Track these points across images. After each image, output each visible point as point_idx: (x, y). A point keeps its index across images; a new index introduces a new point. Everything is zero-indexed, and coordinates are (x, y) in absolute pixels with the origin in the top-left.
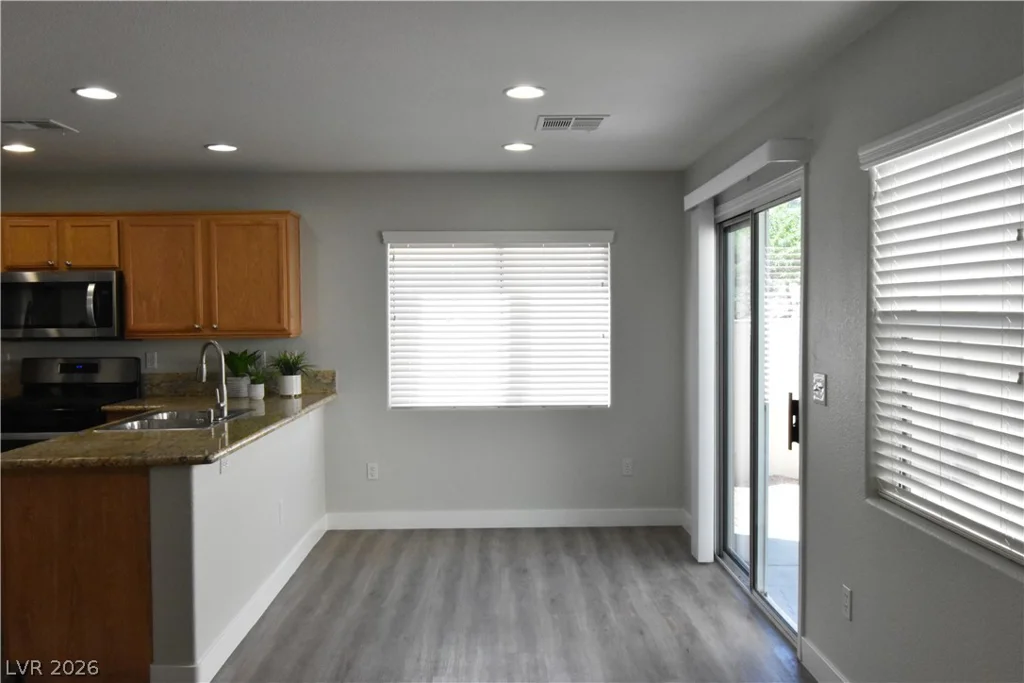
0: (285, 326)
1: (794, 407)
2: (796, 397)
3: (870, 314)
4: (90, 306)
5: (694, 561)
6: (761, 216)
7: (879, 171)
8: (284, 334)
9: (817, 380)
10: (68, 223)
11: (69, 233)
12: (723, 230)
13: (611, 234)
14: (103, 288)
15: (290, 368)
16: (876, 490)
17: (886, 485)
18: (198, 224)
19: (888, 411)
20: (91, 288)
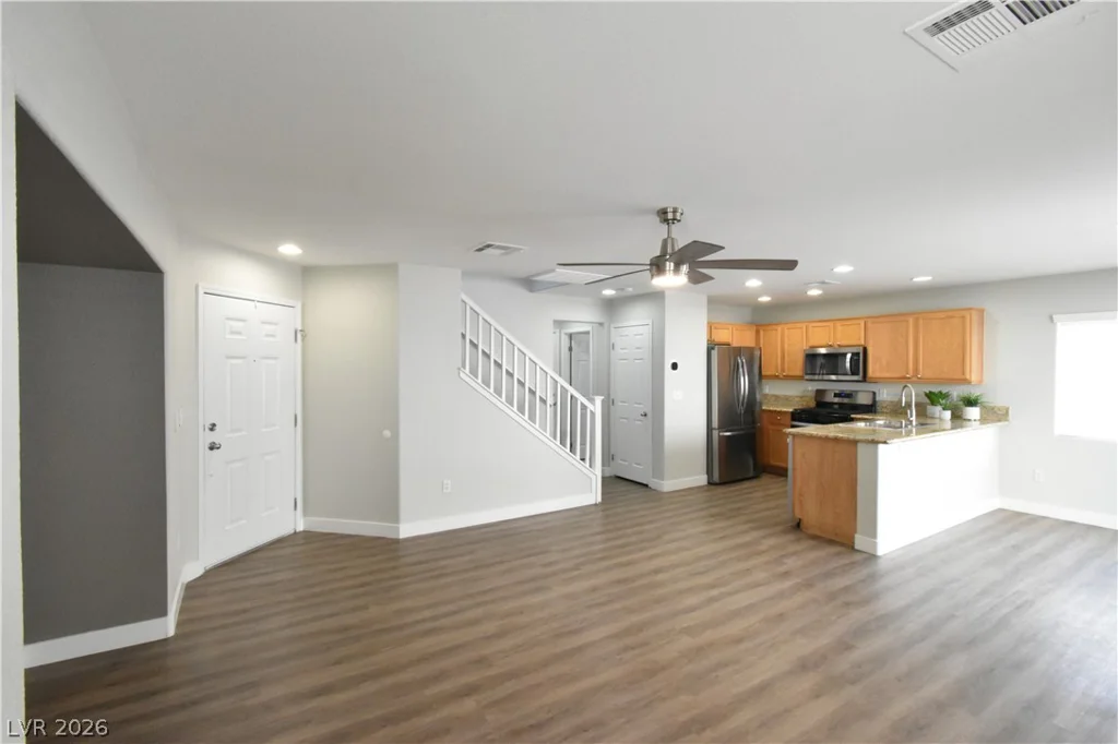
0: (968, 377)
4: (848, 365)
8: (966, 382)
10: (838, 324)
11: (839, 329)
14: (855, 355)
15: (971, 403)
18: (911, 320)
20: (849, 356)
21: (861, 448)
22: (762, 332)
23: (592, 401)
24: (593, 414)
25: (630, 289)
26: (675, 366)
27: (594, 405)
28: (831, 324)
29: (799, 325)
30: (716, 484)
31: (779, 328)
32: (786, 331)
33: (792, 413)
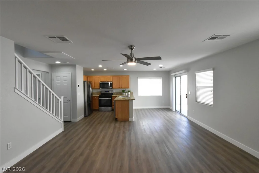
1: (187, 95)
2: (187, 94)
3: (196, 86)
4: (110, 85)
5: (173, 111)
6: (181, 76)
7: (196, 74)
8: (129, 88)
9: (190, 92)
11: (107, 78)
12: (175, 77)
13: (162, 77)
14: (111, 83)
15: (129, 92)
16: (197, 101)
17: (198, 101)
18: (120, 77)
19: (198, 95)
20: (110, 83)
21: (130, 101)
22: (88, 78)
23: (60, 97)
24: (61, 102)
25: (68, 63)
26: (79, 86)
27: (61, 99)
28: (105, 77)
29: (98, 77)
30: (87, 116)
31: (93, 77)
32: (95, 78)
33: (99, 96)
